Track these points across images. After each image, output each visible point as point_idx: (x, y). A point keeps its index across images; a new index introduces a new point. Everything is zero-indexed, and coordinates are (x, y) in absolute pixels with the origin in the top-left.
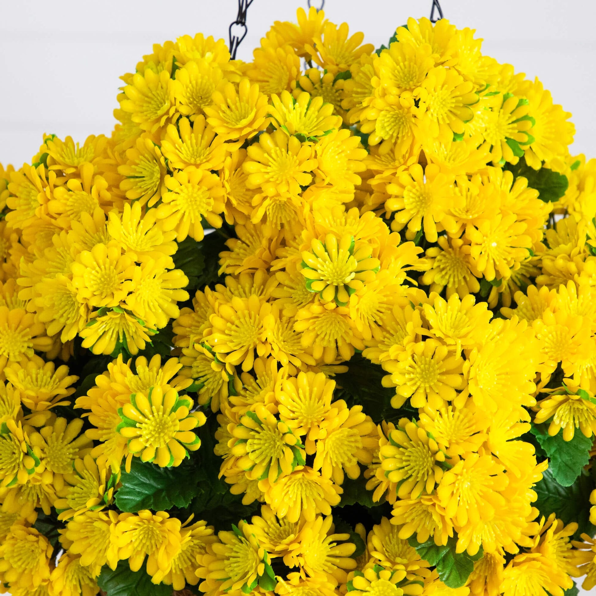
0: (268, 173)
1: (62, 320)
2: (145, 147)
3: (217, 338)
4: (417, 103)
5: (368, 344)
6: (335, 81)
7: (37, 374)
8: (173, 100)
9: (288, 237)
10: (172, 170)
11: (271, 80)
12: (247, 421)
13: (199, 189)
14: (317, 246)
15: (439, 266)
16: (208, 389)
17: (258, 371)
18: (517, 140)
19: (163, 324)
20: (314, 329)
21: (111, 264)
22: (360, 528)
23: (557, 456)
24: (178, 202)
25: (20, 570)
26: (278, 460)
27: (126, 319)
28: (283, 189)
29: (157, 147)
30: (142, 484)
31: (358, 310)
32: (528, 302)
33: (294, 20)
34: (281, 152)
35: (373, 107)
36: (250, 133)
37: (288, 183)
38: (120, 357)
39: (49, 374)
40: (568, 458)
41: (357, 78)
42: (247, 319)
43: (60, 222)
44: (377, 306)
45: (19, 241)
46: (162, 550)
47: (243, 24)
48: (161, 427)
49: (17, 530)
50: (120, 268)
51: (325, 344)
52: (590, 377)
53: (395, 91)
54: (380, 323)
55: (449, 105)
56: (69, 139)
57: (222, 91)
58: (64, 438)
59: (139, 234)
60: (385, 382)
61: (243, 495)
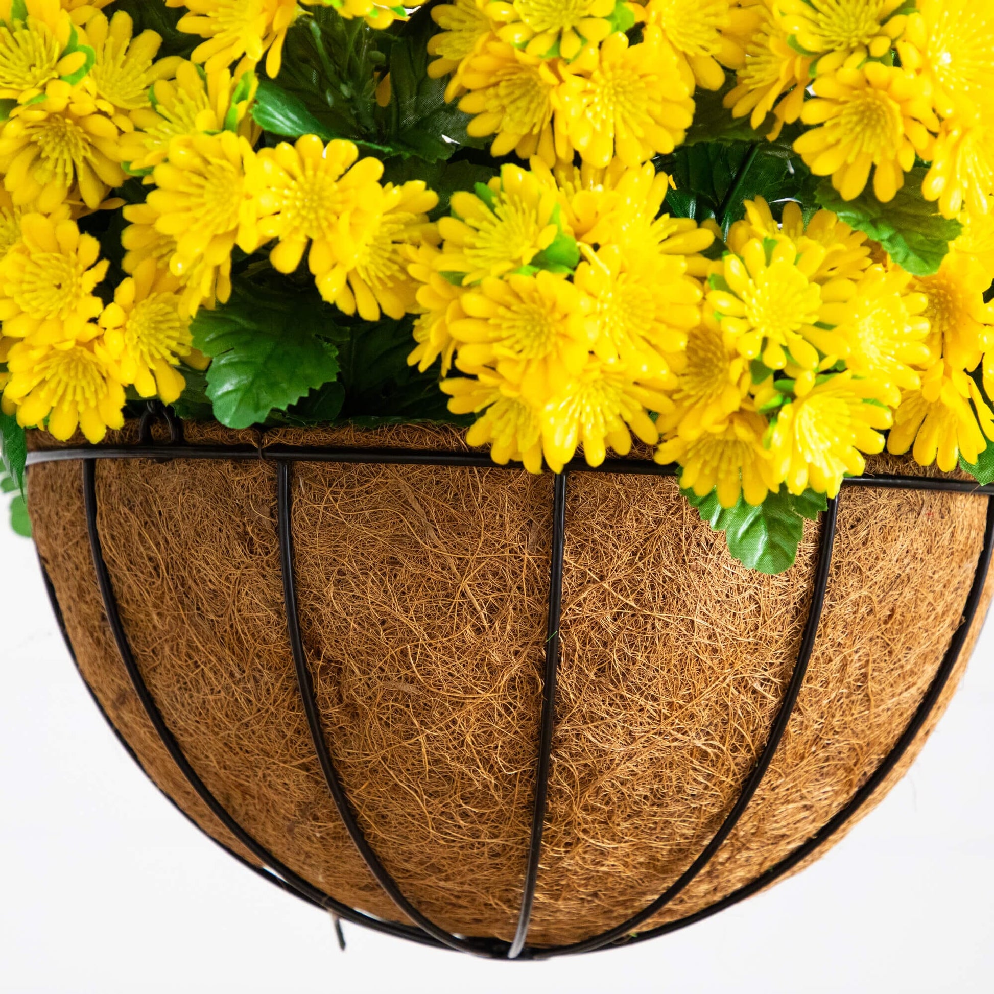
25: (37, 316)
61: (493, 137)
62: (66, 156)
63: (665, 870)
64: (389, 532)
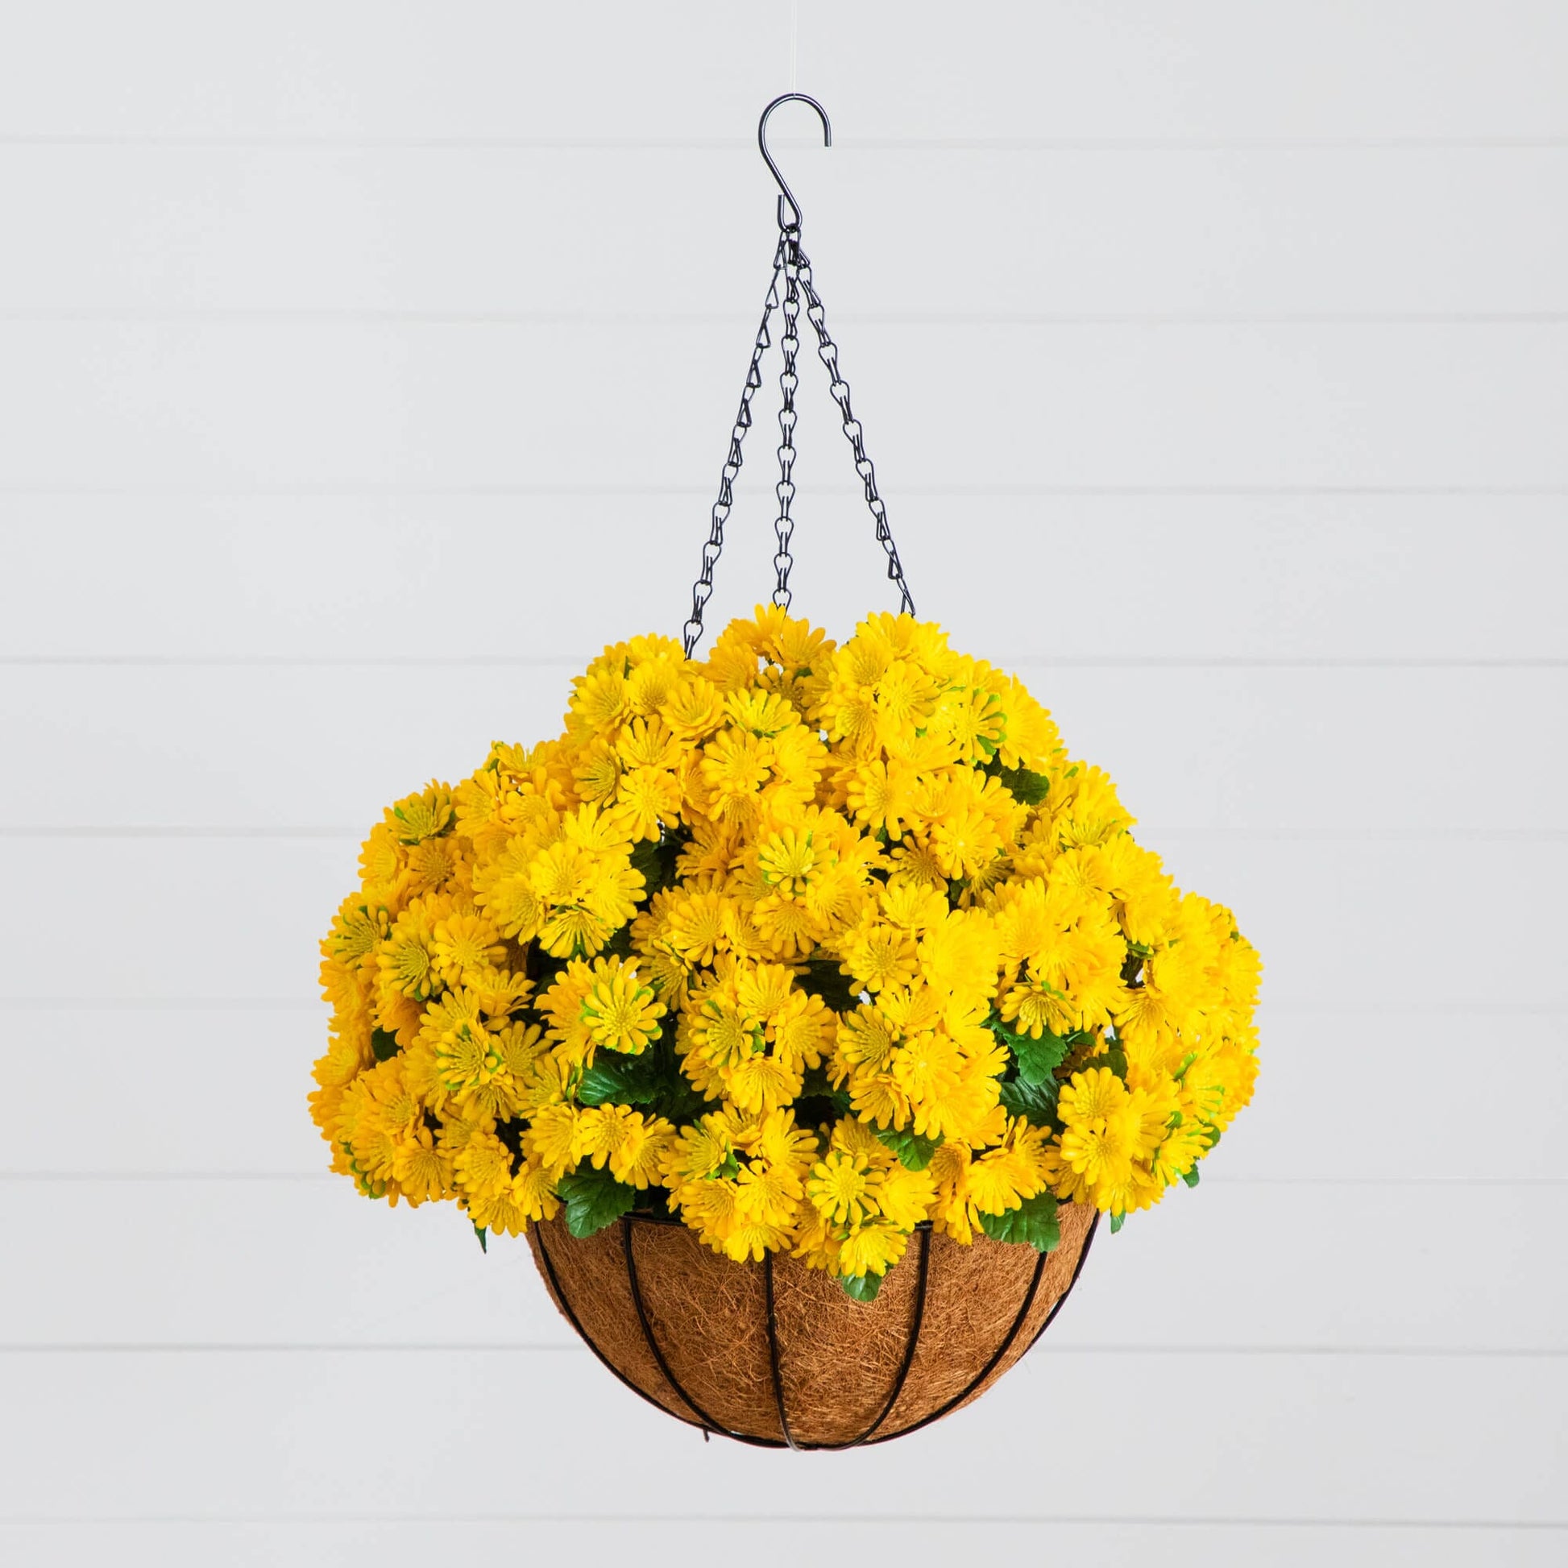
0: (725, 770)
1: (520, 922)
2: (599, 748)
3: (675, 935)
4: (876, 698)
5: (826, 935)
6: (794, 680)
7: (494, 981)
8: (627, 701)
9: (746, 836)
10: (627, 769)
11: (728, 680)
12: (707, 1010)
13: (655, 789)
14: (775, 839)
15: (905, 869)
16: (667, 989)
17: (717, 967)
18: (990, 738)
19: (622, 924)
20: (772, 923)
21: (568, 863)
22: (824, 1127)
23: (1028, 1057)
24: (634, 802)
25: (481, 1181)
26: (738, 1048)
27: (584, 918)
28: (740, 785)
29: (612, 748)
30: (603, 1084)
31: (815, 902)
32: (995, 900)
33: (752, 618)
34: (738, 749)
35: (832, 703)
36: (705, 731)
37: (746, 780)
38: (578, 958)
39: (506, 981)
40: (1038, 1059)
41: (816, 675)
42: (706, 916)
43: (514, 827)
44: (835, 897)
45: (463, 859)
46: (624, 1145)
47: (699, 622)
48: (623, 1017)
49: (477, 1137)
50: (577, 867)
51: (784, 937)
52: (1058, 973)
53: (853, 686)
54: (839, 915)
55: (911, 700)
56: (518, 745)
57: (678, 691)
58: (523, 1042)
59: (595, 834)
60: (843, 971)
61: (704, 1091)
62: (493, 1098)
63: (866, 1418)
64: (681, 1260)
